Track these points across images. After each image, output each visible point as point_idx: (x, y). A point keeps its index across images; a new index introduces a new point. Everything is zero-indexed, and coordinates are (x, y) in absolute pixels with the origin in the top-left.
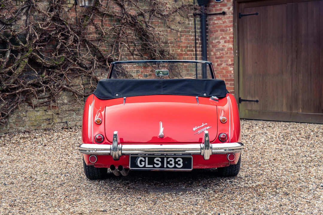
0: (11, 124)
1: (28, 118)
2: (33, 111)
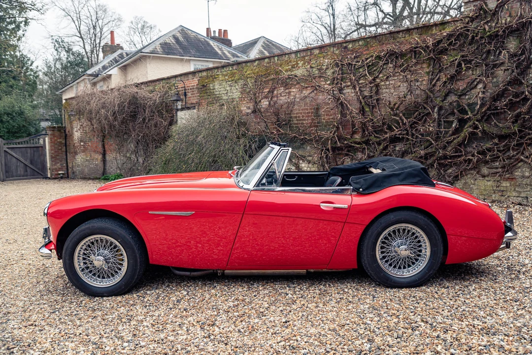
1: (476, 186)
2: (483, 180)
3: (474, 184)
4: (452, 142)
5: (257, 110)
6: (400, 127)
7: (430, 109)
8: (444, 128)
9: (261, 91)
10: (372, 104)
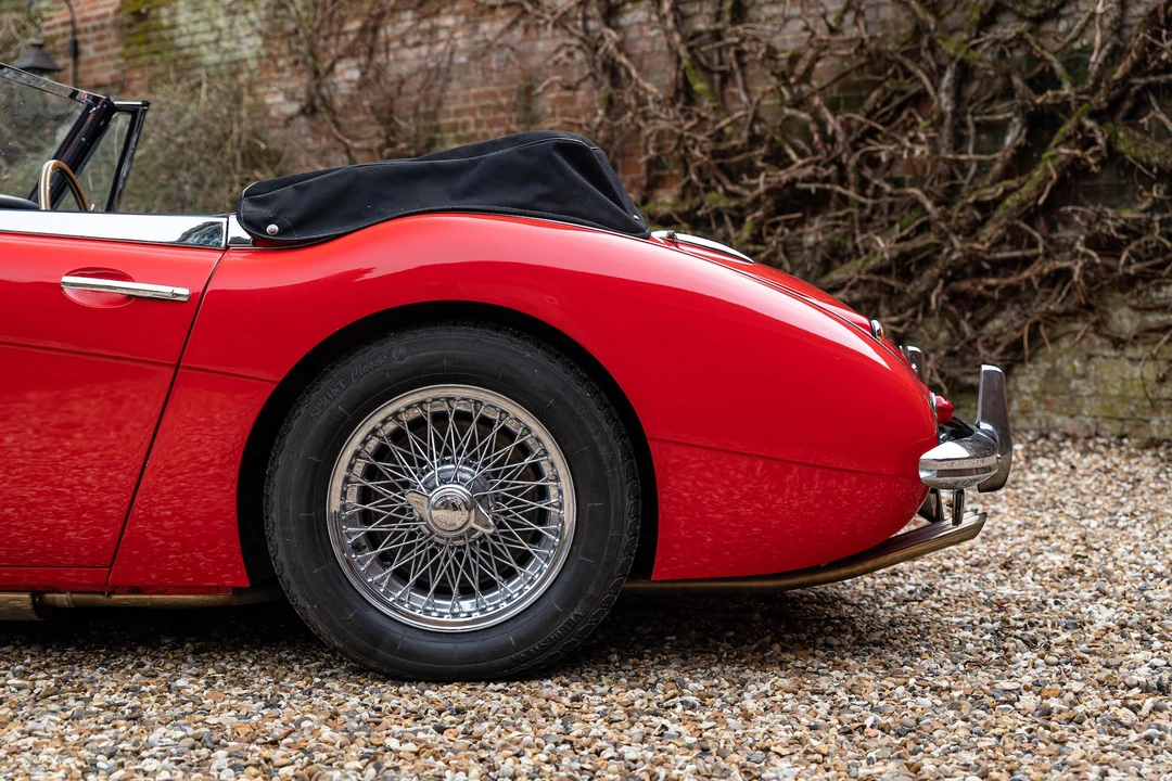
0: (1025, 398)
1: (1092, 383)
2: (1116, 358)
3: (1084, 376)
4: (997, 202)
5: (318, 102)
6: (815, 152)
7: (926, 80)
8: (976, 151)
9: (335, 28)
10: (721, 63)
